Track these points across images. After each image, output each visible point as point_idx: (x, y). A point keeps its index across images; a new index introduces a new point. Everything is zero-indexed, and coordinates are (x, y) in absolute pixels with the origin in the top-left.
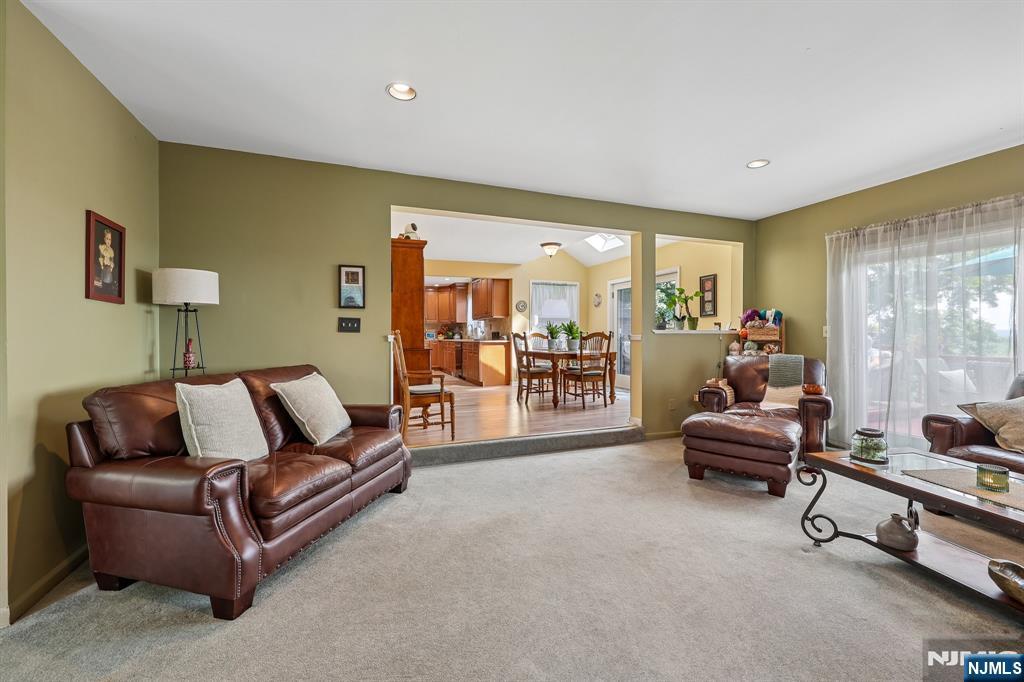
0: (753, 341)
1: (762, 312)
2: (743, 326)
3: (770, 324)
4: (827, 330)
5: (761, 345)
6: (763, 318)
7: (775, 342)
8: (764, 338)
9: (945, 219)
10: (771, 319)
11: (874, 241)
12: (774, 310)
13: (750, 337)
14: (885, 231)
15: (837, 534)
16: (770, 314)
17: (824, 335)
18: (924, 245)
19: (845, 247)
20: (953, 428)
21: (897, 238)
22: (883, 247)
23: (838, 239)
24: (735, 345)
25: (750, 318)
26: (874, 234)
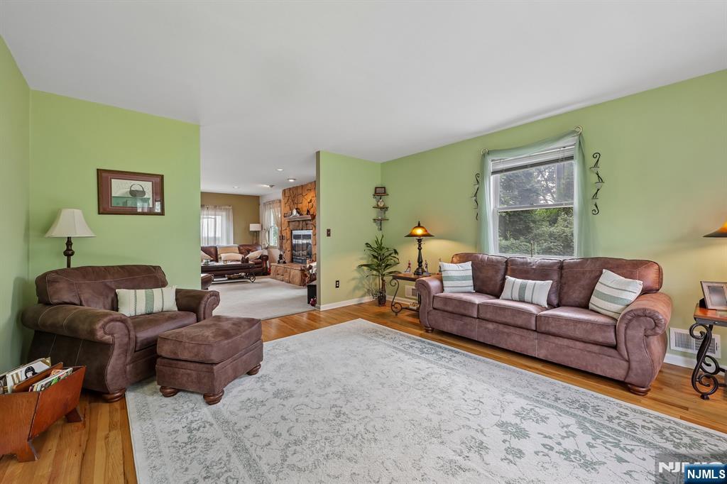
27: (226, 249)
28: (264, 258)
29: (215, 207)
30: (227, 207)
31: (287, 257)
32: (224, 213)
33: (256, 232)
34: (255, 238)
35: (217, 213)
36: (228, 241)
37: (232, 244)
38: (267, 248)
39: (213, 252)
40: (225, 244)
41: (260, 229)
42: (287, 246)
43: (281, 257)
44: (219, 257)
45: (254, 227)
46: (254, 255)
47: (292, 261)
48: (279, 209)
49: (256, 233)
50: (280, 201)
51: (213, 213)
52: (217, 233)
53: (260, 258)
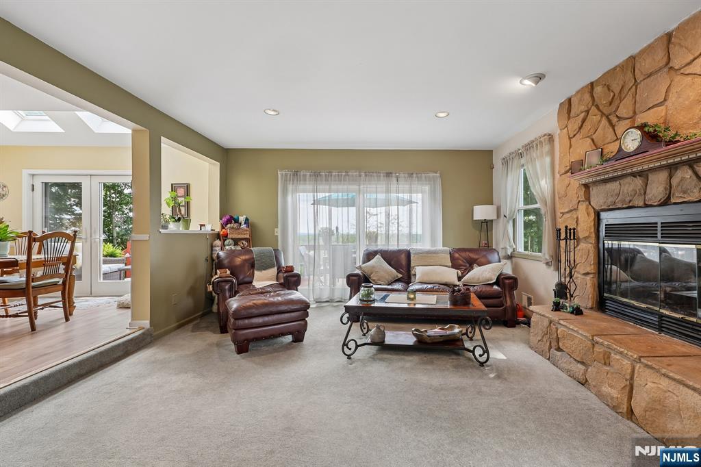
0: (232, 239)
1: (235, 217)
2: (223, 228)
3: (244, 226)
4: (278, 231)
5: (236, 241)
6: (237, 221)
7: (246, 240)
8: (240, 236)
9: (335, 176)
10: (243, 223)
11: (305, 180)
12: (245, 216)
13: (230, 236)
14: (310, 176)
15: (357, 346)
16: (242, 219)
17: (276, 234)
18: (327, 187)
19: (290, 180)
20: (359, 279)
21: (316, 180)
22: (309, 184)
23: (286, 175)
24: (218, 242)
25: (229, 221)
26: (305, 176)
27: (429, 257)
28: (508, 283)
29: (411, 175)
30: (431, 175)
31: (584, 290)
32: (427, 188)
33: (486, 222)
34: (483, 234)
35: (415, 187)
36: (433, 241)
37: (440, 247)
38: (510, 257)
39: (404, 262)
40: (426, 246)
41: (493, 216)
42: (584, 257)
43: (562, 291)
44: (413, 272)
45: (481, 212)
46: (483, 274)
47: (601, 305)
48: (548, 160)
49: (486, 225)
50: (551, 138)
51: (407, 187)
52: (414, 225)
53: (497, 283)
